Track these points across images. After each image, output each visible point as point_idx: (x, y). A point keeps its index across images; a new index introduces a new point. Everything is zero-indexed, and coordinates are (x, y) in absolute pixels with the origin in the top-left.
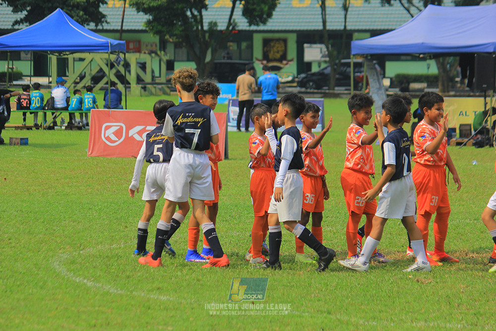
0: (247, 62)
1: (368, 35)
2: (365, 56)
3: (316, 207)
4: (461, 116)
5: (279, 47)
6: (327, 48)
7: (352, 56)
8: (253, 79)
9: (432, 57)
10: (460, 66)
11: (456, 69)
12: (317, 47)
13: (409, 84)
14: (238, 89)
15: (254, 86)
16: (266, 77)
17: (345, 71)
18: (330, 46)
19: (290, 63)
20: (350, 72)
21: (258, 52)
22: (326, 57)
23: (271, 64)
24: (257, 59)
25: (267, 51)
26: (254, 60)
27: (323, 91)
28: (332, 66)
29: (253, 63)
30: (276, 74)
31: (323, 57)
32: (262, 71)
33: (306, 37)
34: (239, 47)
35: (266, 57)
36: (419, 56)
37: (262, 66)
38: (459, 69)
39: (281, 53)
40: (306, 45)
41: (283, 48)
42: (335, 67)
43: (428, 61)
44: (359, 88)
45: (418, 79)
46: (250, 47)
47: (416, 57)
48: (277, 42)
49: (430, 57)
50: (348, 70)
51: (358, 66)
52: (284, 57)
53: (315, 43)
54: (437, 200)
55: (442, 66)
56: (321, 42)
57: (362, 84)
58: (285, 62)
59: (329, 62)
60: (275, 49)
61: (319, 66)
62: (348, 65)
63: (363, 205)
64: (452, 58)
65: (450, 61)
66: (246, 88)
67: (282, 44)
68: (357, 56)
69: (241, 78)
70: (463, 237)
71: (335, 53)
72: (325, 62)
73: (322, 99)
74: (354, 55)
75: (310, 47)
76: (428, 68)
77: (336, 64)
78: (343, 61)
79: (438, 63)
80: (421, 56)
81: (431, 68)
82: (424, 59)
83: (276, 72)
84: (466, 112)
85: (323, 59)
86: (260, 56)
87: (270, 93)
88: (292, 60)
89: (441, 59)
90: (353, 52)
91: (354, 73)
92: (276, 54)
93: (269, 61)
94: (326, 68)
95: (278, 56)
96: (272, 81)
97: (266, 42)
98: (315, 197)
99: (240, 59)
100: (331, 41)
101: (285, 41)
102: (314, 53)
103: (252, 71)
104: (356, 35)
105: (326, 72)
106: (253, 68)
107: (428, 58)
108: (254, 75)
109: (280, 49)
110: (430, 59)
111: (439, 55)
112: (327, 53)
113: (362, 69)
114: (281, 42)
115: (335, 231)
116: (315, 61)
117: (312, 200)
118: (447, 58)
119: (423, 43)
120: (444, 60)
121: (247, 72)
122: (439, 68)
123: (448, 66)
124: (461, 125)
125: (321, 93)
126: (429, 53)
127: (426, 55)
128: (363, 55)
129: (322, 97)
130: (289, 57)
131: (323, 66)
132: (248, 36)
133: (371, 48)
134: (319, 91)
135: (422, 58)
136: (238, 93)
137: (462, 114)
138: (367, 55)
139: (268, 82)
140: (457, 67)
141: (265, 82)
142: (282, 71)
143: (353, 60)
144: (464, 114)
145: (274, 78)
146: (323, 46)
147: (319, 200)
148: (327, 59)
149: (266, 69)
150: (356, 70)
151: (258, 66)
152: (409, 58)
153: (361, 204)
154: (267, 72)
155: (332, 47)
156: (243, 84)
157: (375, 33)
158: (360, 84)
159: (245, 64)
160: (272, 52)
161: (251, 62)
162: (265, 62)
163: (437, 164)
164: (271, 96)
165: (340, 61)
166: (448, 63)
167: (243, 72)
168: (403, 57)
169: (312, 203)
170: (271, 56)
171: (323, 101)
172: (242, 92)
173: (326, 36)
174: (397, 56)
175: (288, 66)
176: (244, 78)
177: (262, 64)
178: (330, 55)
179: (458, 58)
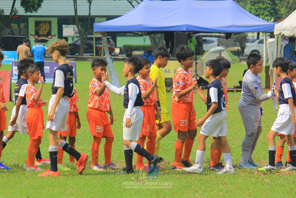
0: (25, 37)
1: (105, 19)
2: (102, 33)
3: (71, 133)
4: (166, 73)
5: (46, 27)
6: (78, 28)
7: (94, 33)
8: (28, 48)
9: (147, 34)
10: (165, 40)
11: (162, 42)
12: (71, 27)
13: (132, 52)
14: (18, 55)
15: (29, 52)
16: (37, 47)
17: (90, 43)
18: (80, 26)
19: (53, 37)
20: (93, 44)
21: (32, 30)
22: (77, 34)
23: (40, 38)
24: (31, 35)
25: (38, 30)
26: (29, 35)
27: (75, 56)
28: (81, 40)
29: (28, 38)
30: (44, 45)
31: (75, 33)
32: (34, 43)
33: (64, 20)
34: (19, 26)
35: (37, 33)
36: (138, 33)
37: (34, 39)
38: (164, 42)
39: (47, 31)
40: (63, 26)
41: (49, 28)
42: (83, 40)
43: (145, 37)
44: (100, 55)
45: (138, 48)
46: (27, 27)
47: (136, 33)
48: (44, 24)
49: (145, 34)
50: (92, 42)
51: (98, 39)
52: (49, 34)
53: (70, 24)
54: (149, 128)
55: (153, 40)
56: (74, 24)
57: (101, 52)
58: (50, 37)
59: (79, 37)
60: (43, 28)
61: (73, 40)
62: (92, 39)
63: (101, 131)
64: (160, 35)
65: (158, 37)
66: (24, 54)
67: (48, 25)
68: (97, 33)
69: (20, 47)
70: (167, 152)
71: (83, 31)
72: (77, 37)
73: (75, 62)
74: (95, 32)
75: (67, 27)
76: (145, 41)
77: (84, 39)
78: (88, 36)
79: (150, 38)
80: (140, 33)
81: (146, 41)
82: (141, 35)
83: (44, 44)
84: (169, 70)
85: (75, 35)
86: (33, 33)
87: (39, 58)
88: (54, 36)
89: (153, 35)
90: (95, 30)
91: (96, 44)
92: (44, 31)
93: (39, 36)
94: (77, 41)
95: (45, 33)
96: (41, 50)
97: (37, 24)
98: (70, 127)
99: (20, 35)
100: (80, 23)
101: (50, 23)
102: (69, 31)
103: (27, 43)
104: (97, 19)
105: (78, 43)
106: (28, 41)
107: (144, 34)
108: (29, 46)
109: (46, 28)
110: (146, 35)
111: (151, 33)
112: (78, 31)
113: (101, 42)
114: (47, 23)
115: (83, 149)
116: (70, 36)
117: (67, 128)
118: (157, 35)
119: (140, 25)
120: (154, 36)
121: (24, 44)
122: (151, 41)
123: (157, 40)
124: (166, 79)
125: (74, 57)
126: (144, 32)
127: (143, 33)
128: (101, 32)
129: (75, 61)
130: (53, 34)
131: (76, 39)
132: (25, 19)
133: (106, 27)
134: (73, 56)
135: (140, 34)
136: (18, 57)
137: (167, 72)
138: (104, 32)
139: (38, 50)
140: (163, 41)
141: (36, 50)
142: (48, 43)
143: (95, 36)
144: (168, 72)
145: (42, 47)
146: (75, 26)
147: (73, 129)
148: (78, 35)
149: (37, 41)
150: (97, 42)
151: (32, 39)
152: (132, 34)
153: (100, 131)
154: (38, 44)
155: (81, 27)
156: (22, 51)
157: (109, 18)
158: (100, 52)
159: (23, 38)
160: (41, 30)
161: (27, 37)
162: (36, 37)
163: (149, 104)
164: (40, 59)
165: (86, 37)
166: (157, 38)
167: (22, 43)
168: (128, 34)
169: (67, 130)
170: (40, 33)
171: (75, 63)
172: (21, 57)
173: (77, 20)
174: (124, 33)
175: (52, 39)
176: (22, 48)
177: (35, 38)
178: (80, 32)
179: (163, 35)
